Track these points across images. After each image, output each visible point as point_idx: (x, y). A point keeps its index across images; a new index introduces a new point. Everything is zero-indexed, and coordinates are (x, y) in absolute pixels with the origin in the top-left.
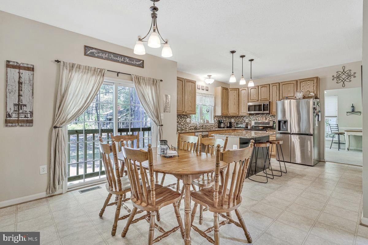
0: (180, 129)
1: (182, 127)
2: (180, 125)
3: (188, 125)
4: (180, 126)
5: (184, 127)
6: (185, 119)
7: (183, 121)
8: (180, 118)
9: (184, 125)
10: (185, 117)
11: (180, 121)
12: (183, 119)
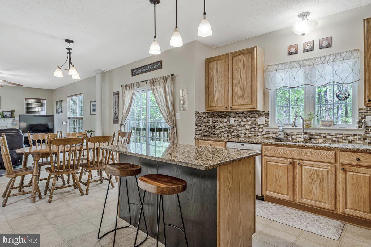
0: (243, 135)
1: (247, 132)
2: (244, 128)
3: (260, 130)
4: (244, 131)
5: (252, 132)
6: (254, 119)
7: (250, 123)
8: (242, 118)
9: (252, 130)
10: (253, 115)
11: (242, 123)
12: (248, 119)
